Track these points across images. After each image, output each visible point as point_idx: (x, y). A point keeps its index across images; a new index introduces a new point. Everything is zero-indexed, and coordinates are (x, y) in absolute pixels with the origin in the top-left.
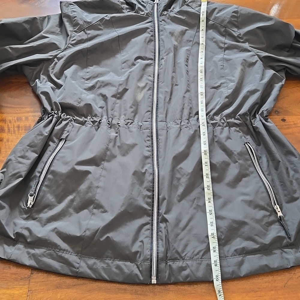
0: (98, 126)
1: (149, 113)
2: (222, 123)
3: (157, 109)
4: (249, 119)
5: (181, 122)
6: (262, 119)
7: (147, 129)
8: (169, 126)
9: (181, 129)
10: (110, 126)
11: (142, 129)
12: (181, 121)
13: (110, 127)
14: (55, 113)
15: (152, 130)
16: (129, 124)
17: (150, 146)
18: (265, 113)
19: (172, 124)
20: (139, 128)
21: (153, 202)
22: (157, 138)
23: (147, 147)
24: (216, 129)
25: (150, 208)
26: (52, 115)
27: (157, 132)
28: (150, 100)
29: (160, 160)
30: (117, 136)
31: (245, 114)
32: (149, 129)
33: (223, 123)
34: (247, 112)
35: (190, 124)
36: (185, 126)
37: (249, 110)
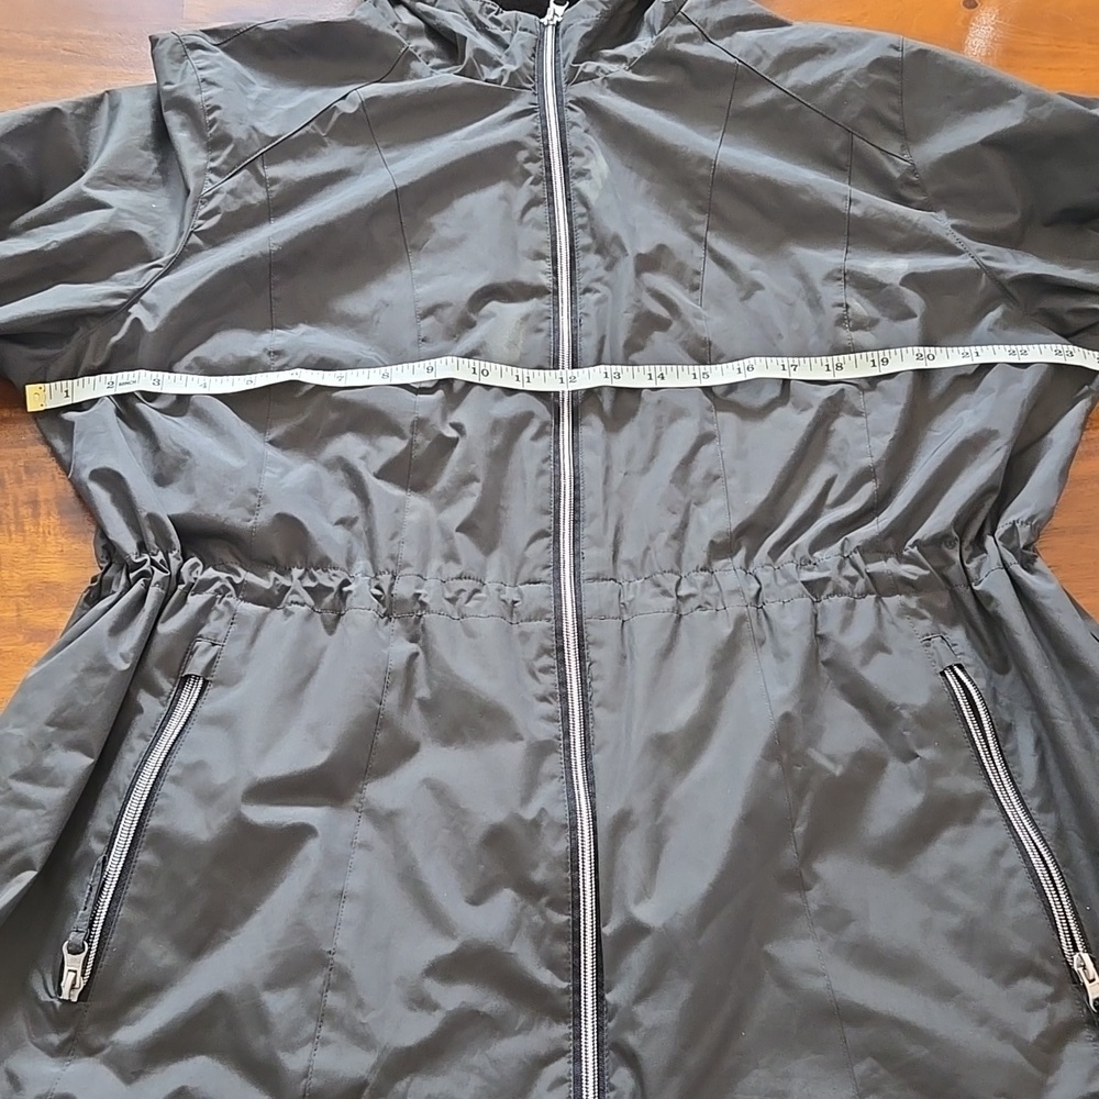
0: (334, 611)
1: (546, 541)
2: (847, 578)
3: (576, 522)
4: (958, 558)
5: (678, 583)
6: (1010, 558)
7: (539, 614)
8: (630, 602)
9: (681, 615)
10: (383, 611)
11: (519, 615)
12: (678, 577)
13: (385, 615)
14: (153, 562)
15: (559, 619)
16: (464, 596)
17: (553, 695)
18: (1023, 531)
19: (643, 591)
20: (507, 615)
21: (577, 953)
22: (582, 657)
23: (543, 699)
24: (823, 607)
25: (564, 985)
26: (144, 574)
27: (580, 628)
28: (546, 481)
29: (596, 758)
30: (417, 654)
31: (940, 540)
32: (548, 616)
33: (853, 580)
34: (949, 528)
35: (715, 589)
36: (693, 603)
37: (956, 522)
